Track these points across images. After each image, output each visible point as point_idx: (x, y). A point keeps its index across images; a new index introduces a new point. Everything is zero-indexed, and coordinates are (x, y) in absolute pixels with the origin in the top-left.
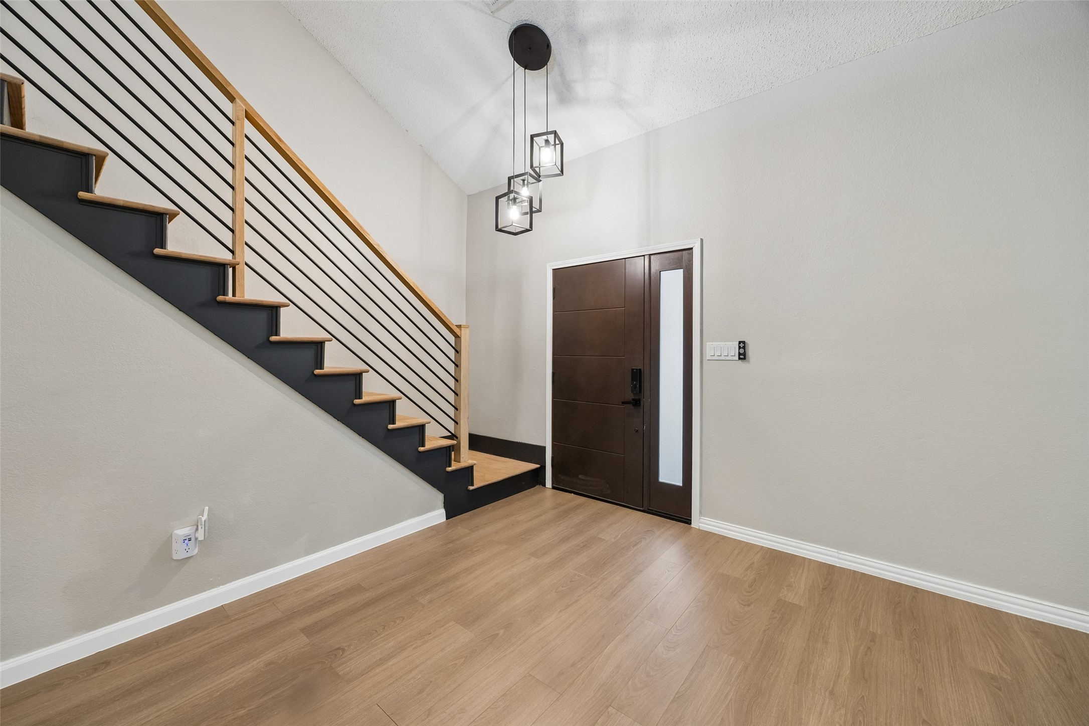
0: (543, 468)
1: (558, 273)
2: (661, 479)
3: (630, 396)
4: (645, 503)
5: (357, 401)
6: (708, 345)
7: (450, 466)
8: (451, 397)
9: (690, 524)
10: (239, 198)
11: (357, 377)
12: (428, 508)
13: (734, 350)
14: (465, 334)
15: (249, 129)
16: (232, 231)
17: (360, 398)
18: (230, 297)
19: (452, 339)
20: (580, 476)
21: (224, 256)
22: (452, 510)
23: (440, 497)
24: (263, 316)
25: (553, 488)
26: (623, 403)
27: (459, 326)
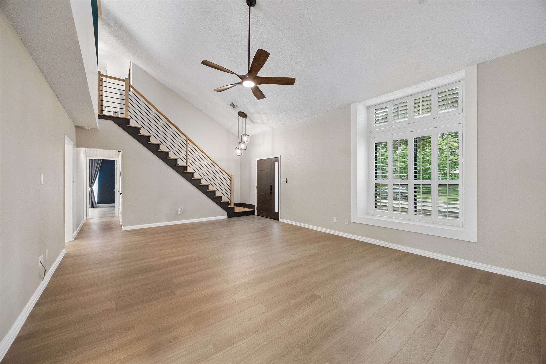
0: (255, 210)
1: (258, 161)
2: (275, 211)
3: (270, 191)
4: (272, 217)
5: (207, 190)
6: (282, 179)
7: (228, 206)
8: (230, 191)
9: (279, 220)
10: (187, 154)
11: (207, 186)
12: (223, 215)
13: (285, 181)
14: (232, 177)
15: (189, 142)
16: (186, 160)
17: (208, 190)
18: (186, 172)
19: (230, 178)
20: (262, 212)
21: (185, 165)
22: (229, 216)
23: (226, 213)
24: (191, 175)
25: (257, 215)
26: (268, 193)
27: (231, 175)
